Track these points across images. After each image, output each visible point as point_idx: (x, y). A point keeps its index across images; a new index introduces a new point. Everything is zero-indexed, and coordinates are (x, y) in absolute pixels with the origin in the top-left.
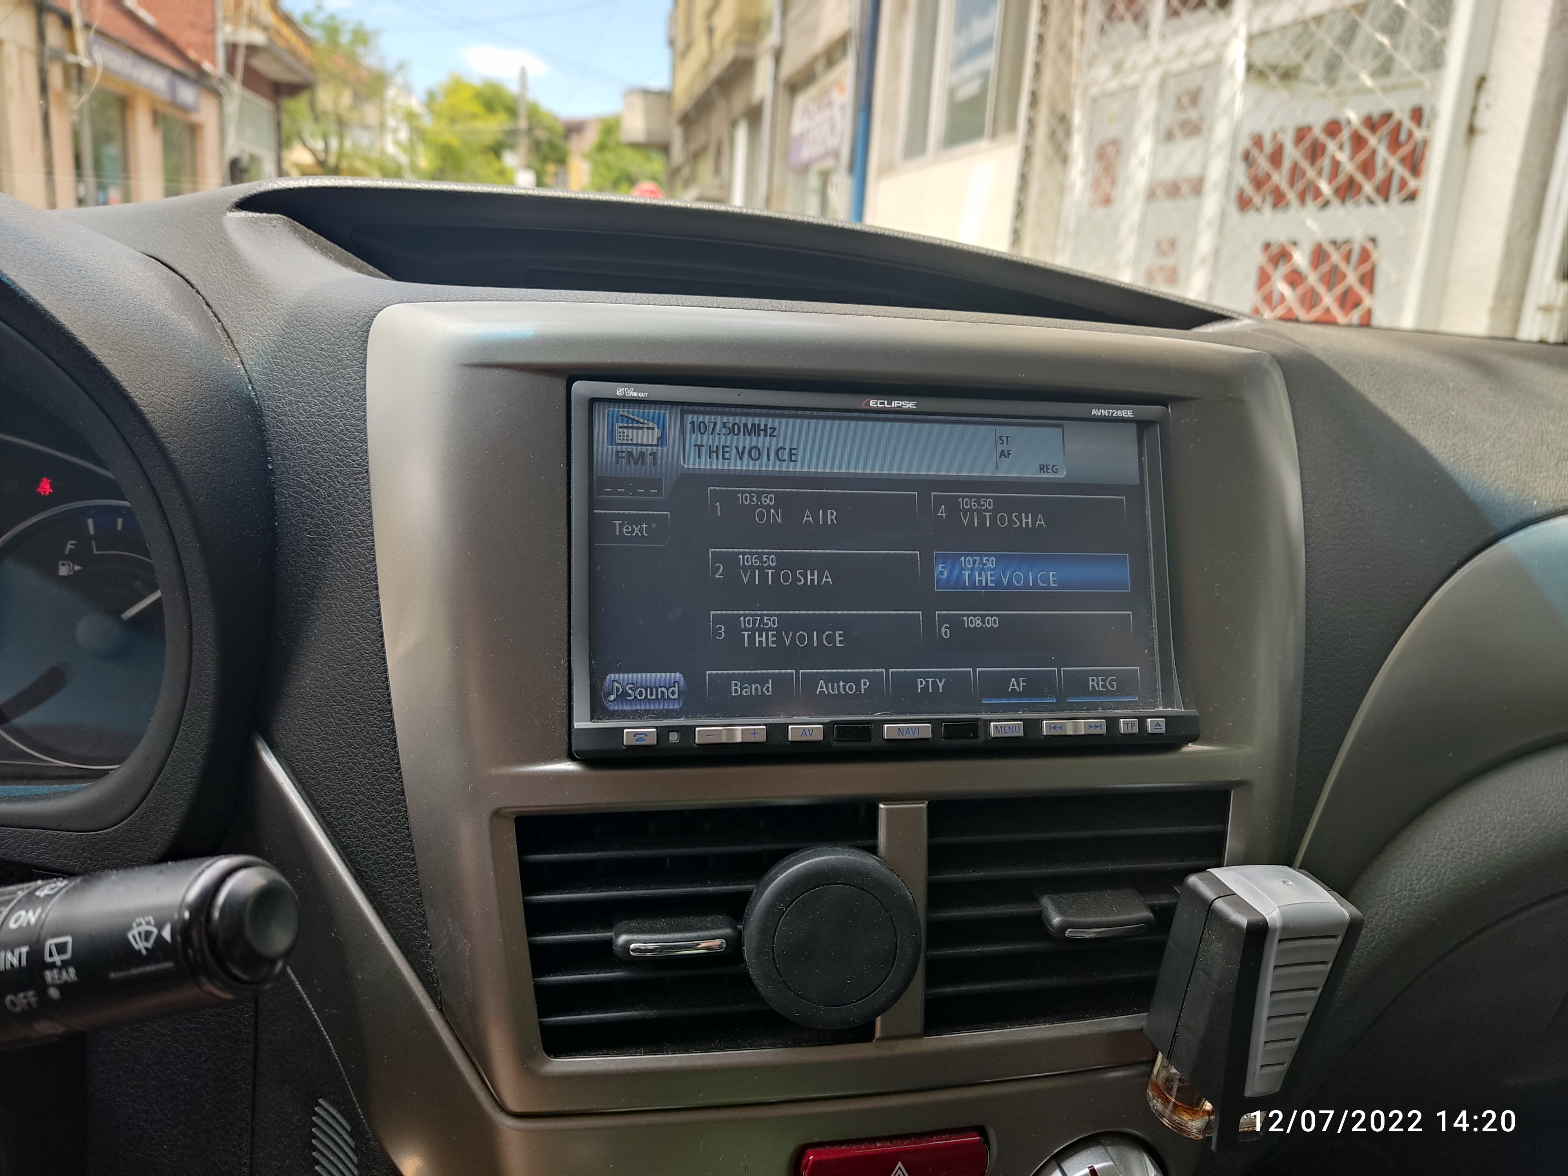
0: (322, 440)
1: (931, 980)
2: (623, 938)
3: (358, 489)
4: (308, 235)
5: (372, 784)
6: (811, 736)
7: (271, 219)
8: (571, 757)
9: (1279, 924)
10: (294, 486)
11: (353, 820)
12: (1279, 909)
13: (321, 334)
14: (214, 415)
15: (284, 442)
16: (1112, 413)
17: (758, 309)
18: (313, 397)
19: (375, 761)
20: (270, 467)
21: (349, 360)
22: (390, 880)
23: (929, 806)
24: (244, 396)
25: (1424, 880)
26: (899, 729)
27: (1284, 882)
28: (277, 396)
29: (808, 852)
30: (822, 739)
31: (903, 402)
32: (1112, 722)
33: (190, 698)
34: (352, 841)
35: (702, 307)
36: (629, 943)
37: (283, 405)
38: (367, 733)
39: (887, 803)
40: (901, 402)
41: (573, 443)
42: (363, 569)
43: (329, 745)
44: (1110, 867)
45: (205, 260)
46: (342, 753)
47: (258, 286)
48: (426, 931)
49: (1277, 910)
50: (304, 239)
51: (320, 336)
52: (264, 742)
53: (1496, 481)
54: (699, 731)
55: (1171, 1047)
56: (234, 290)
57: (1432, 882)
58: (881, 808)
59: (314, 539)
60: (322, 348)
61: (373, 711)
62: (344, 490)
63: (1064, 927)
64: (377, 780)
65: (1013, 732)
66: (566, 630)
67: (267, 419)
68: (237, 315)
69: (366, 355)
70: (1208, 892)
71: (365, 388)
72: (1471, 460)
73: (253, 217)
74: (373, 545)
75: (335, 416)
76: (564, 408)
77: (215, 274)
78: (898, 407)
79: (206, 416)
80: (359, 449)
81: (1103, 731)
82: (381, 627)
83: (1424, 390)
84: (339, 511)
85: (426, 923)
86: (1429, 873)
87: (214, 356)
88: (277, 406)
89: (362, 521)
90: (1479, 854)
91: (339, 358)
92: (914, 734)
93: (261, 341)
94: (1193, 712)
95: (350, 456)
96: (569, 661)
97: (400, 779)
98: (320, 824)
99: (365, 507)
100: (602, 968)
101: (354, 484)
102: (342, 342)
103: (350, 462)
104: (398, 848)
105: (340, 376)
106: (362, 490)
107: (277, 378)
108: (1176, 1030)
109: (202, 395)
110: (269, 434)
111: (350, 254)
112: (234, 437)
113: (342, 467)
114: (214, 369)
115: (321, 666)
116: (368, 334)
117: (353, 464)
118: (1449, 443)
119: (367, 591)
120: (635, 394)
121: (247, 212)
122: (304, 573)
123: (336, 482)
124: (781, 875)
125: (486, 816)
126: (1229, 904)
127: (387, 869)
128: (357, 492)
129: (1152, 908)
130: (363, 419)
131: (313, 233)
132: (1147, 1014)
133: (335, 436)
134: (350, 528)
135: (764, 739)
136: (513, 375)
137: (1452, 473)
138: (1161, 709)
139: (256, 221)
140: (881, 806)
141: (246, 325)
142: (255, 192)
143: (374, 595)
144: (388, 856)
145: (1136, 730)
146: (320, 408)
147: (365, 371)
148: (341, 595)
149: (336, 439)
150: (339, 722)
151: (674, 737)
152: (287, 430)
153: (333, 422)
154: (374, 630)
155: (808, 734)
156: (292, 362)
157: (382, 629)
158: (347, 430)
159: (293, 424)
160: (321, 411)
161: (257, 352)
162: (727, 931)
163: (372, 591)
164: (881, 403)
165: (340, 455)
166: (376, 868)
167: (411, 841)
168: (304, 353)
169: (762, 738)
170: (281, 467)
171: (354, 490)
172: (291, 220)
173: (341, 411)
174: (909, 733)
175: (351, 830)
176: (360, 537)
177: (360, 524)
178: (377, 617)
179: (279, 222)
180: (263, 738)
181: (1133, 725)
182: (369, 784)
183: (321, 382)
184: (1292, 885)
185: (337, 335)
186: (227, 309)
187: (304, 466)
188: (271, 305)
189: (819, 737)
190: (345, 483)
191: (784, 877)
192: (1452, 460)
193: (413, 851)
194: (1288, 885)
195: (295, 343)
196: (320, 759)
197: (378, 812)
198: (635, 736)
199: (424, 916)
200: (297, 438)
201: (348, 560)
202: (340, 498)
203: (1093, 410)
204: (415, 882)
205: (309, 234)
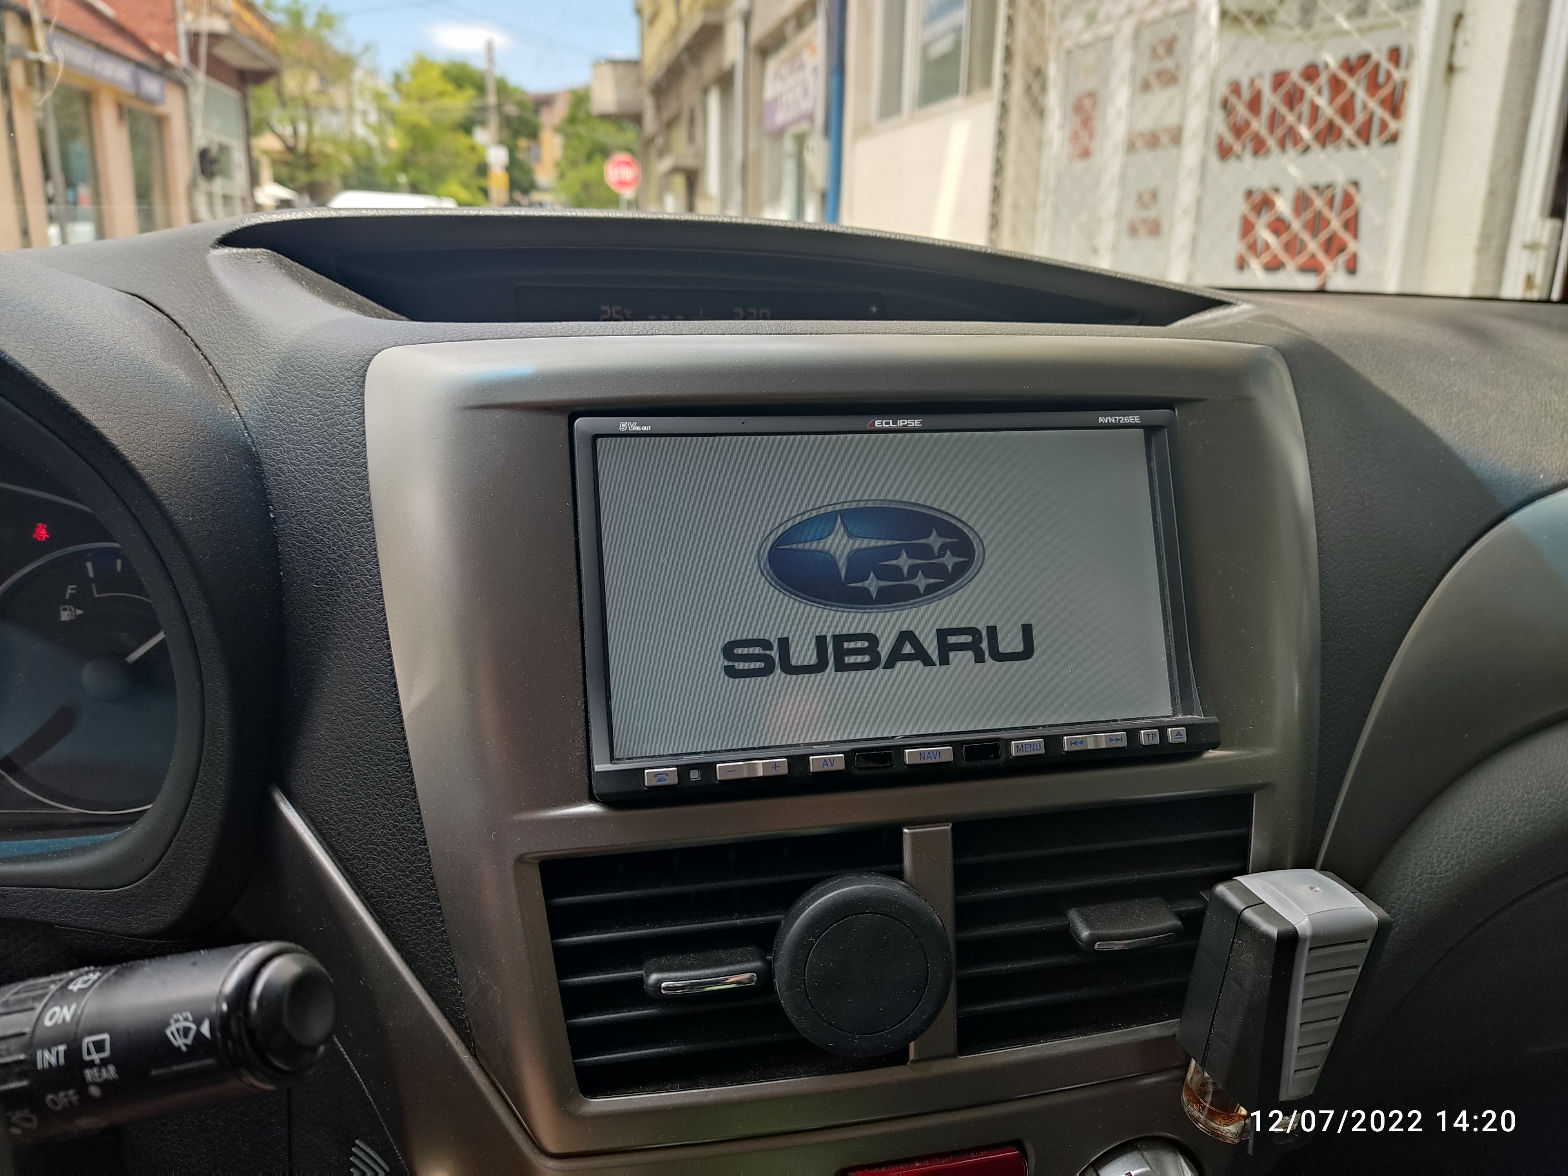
0: (323, 488)
1: (961, 1001)
2: (654, 977)
3: (363, 537)
4: (294, 269)
5: (393, 834)
6: (832, 765)
7: (256, 254)
8: (592, 798)
9: (1309, 932)
10: (297, 535)
11: (376, 871)
12: (1309, 918)
13: (316, 379)
14: (213, 469)
15: (284, 490)
16: (1120, 420)
17: (757, 334)
18: (311, 444)
19: (396, 812)
20: (272, 516)
21: (347, 406)
22: (417, 930)
23: (952, 828)
24: (241, 444)
25: (1445, 862)
26: (920, 754)
27: (1312, 888)
28: (275, 443)
29: (835, 882)
30: (843, 768)
31: (909, 421)
32: (1132, 734)
33: (205, 754)
34: (376, 892)
35: (701, 334)
36: (660, 981)
37: (281, 452)
38: (386, 784)
39: (910, 827)
40: (906, 421)
41: (578, 481)
42: (373, 619)
43: (348, 796)
44: (1136, 877)
45: (191, 300)
46: (361, 804)
47: (248, 329)
48: (455, 979)
49: (1307, 919)
50: (291, 274)
51: (315, 381)
52: (281, 794)
53: (1502, 457)
54: (719, 767)
55: (1204, 1055)
56: (223, 333)
57: (1452, 865)
58: (906, 833)
59: (321, 589)
60: (318, 394)
61: (392, 761)
62: (349, 539)
63: (1093, 940)
64: (398, 830)
65: (1034, 750)
66: (581, 671)
67: (265, 467)
68: (228, 359)
69: (363, 400)
70: (1237, 902)
71: (364, 434)
72: (1476, 437)
73: (237, 253)
74: (382, 595)
75: (336, 464)
76: (567, 445)
77: (202, 315)
78: (903, 426)
79: (204, 471)
80: (362, 497)
81: (1124, 744)
82: (394, 677)
83: (1427, 366)
84: (345, 560)
85: (455, 971)
86: (1449, 855)
87: (209, 405)
88: (275, 453)
89: (369, 570)
90: (1498, 834)
91: (336, 404)
92: (935, 758)
93: (255, 386)
94: (1213, 719)
95: (353, 504)
96: (586, 702)
97: (422, 831)
98: (343, 874)
99: (371, 556)
100: (633, 1006)
101: (358, 532)
102: (338, 387)
103: (352, 510)
104: (423, 897)
105: (338, 422)
106: (367, 538)
107: (273, 425)
108: (1208, 1038)
109: (199, 449)
110: (269, 482)
111: (337, 284)
112: (235, 490)
113: (345, 515)
114: (209, 419)
115: (335, 717)
116: (365, 379)
117: (356, 513)
118: (1454, 420)
119: (379, 641)
120: (638, 428)
121: (231, 248)
122: (312, 623)
123: (340, 531)
124: (809, 907)
125: (510, 863)
126: (1259, 914)
127: (414, 919)
128: (362, 541)
129: (1179, 915)
130: (364, 466)
131: (299, 265)
132: (1179, 1019)
133: (336, 484)
134: (357, 577)
135: (786, 772)
136: (514, 415)
137: (1458, 452)
138: (1180, 717)
139: (239, 257)
140: (906, 830)
141: (238, 370)
142: (238, 228)
143: (386, 645)
144: (413, 905)
145: (1157, 741)
146: (319, 455)
147: (364, 417)
148: (352, 645)
149: (338, 487)
150: (357, 773)
151: (695, 775)
152: (286, 478)
153: (333, 470)
154: (388, 680)
155: (829, 764)
156: (288, 408)
157: (395, 679)
158: (349, 477)
159: (293, 472)
160: (321, 458)
161: (251, 397)
162: (757, 964)
163: (383, 641)
164: (886, 423)
165: (343, 504)
166: (401, 917)
167: (436, 890)
168: (299, 399)
169: (784, 771)
170: (283, 516)
171: (359, 538)
172: (275, 253)
173: (341, 458)
174: (931, 757)
175: (374, 881)
176: (368, 586)
177: (367, 573)
178: (389, 668)
179: (264, 257)
180: (280, 789)
181: (1154, 736)
182: (391, 834)
183: (319, 429)
184: (1320, 891)
185: (332, 380)
186: (217, 352)
187: (306, 515)
188: (263, 349)
189: (840, 766)
190: (349, 532)
191: (812, 909)
192: (1457, 438)
193: (438, 900)
194: (1316, 891)
195: (290, 388)
196: (339, 809)
197: (401, 862)
198: (656, 776)
199: (453, 964)
200: (298, 487)
201: (357, 610)
202: (345, 547)
203: (1100, 418)
204: (443, 931)
205: (295, 267)
